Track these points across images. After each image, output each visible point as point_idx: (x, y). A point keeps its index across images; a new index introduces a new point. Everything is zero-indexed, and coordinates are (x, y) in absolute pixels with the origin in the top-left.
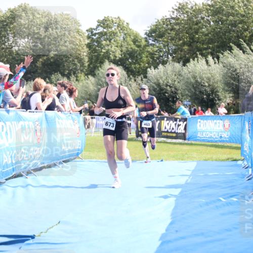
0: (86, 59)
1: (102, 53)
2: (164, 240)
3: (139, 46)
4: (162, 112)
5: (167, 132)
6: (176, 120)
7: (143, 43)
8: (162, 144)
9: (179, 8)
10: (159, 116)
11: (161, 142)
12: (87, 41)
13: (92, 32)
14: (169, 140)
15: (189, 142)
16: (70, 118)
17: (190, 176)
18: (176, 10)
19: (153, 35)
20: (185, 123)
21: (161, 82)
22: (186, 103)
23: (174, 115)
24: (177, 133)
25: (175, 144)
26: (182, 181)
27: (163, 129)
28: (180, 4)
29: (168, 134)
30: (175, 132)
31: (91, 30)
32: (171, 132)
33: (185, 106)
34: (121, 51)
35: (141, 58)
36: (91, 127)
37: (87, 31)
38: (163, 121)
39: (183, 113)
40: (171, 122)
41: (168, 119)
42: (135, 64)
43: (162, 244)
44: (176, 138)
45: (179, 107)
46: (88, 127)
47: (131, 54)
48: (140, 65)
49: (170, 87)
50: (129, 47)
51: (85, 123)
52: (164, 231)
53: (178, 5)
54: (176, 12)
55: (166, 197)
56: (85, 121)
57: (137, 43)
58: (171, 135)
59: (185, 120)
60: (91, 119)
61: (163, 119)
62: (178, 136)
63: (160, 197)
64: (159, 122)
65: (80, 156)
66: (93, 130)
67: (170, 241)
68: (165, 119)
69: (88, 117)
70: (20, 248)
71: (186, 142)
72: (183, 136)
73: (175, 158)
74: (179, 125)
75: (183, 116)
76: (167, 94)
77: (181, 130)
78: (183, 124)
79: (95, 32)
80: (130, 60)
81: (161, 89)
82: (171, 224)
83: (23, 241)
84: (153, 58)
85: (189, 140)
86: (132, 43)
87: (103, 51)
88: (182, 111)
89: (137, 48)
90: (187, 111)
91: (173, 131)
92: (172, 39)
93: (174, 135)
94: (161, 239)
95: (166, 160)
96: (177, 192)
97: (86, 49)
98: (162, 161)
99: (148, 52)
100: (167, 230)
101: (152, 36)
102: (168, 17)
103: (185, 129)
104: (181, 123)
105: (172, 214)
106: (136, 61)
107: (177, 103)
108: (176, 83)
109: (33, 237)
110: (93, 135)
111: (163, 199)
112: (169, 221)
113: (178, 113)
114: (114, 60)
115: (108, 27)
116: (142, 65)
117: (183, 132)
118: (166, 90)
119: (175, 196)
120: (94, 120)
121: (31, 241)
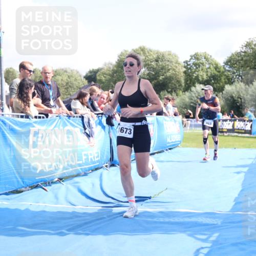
0: (183, 81)
1: (194, 77)
2: (237, 202)
3: (219, 72)
4: (235, 116)
5: (238, 129)
6: (244, 121)
7: (222, 69)
8: (235, 137)
9: (247, 45)
10: (233, 119)
11: (234, 136)
12: (184, 69)
13: (187, 64)
14: (240, 135)
15: (254, 136)
16: (173, 120)
17: (255, 159)
18: (245, 46)
19: (229, 63)
20: (251, 123)
21: (234, 95)
22: (251, 110)
23: (243, 118)
24: (245, 130)
25: (244, 137)
26: (250, 162)
27: (236, 127)
28: (247, 42)
29: (239, 131)
30: (243, 130)
31: (186, 62)
32: (241, 130)
33: (251, 111)
34: (207, 75)
35: (221, 79)
36: (187, 126)
37: (184, 62)
38: (235, 122)
39: (250, 116)
40: (241, 122)
41: (239, 120)
42: (216, 83)
43: (236, 204)
44: (245, 133)
45: (247, 112)
46: (185, 126)
47: (214, 77)
48: (219, 84)
49: (241, 99)
50: (212, 72)
51: (183, 123)
52: (237, 196)
53: (246, 43)
54: (244, 48)
55: (238, 173)
56: (183, 122)
57: (217, 70)
58: (241, 131)
59: (251, 121)
60: (187, 122)
61: (235, 120)
62: (246, 132)
63: (235, 173)
64: (233, 122)
65: (179, 145)
66: (188, 128)
67: (240, 203)
68: (237, 120)
69: (185, 120)
70: (142, 205)
71: (252, 136)
72: (250, 132)
73: (244, 146)
74: (246, 125)
75: (250, 119)
76: (238, 104)
77: (248, 128)
78: (249, 124)
79: (189, 63)
80: (213, 81)
81: (234, 100)
82: (242, 191)
83: (143, 200)
84: (228, 79)
85: (253, 134)
86: (215, 70)
87: (195, 75)
88: (249, 115)
89: (217, 73)
90: (252, 114)
91: (242, 129)
92: (242, 67)
93: (243, 131)
94: (235, 200)
95: (238, 148)
96: (246, 169)
97: (182, 74)
98: (235, 148)
99: (225, 75)
100: (239, 195)
101: (228, 65)
102: (239, 51)
103: (251, 127)
104: (248, 123)
105: (243, 184)
106: (217, 81)
107: (245, 110)
108: (245, 96)
109: (150, 198)
110: (188, 131)
111: (236, 174)
112: (240, 189)
113: (246, 116)
114: (202, 81)
115: (198, 59)
116: (221, 84)
117: (249, 129)
118: (238, 100)
119: (245, 172)
120: (189, 122)
121: (149, 200)
